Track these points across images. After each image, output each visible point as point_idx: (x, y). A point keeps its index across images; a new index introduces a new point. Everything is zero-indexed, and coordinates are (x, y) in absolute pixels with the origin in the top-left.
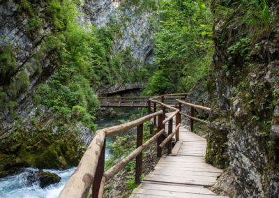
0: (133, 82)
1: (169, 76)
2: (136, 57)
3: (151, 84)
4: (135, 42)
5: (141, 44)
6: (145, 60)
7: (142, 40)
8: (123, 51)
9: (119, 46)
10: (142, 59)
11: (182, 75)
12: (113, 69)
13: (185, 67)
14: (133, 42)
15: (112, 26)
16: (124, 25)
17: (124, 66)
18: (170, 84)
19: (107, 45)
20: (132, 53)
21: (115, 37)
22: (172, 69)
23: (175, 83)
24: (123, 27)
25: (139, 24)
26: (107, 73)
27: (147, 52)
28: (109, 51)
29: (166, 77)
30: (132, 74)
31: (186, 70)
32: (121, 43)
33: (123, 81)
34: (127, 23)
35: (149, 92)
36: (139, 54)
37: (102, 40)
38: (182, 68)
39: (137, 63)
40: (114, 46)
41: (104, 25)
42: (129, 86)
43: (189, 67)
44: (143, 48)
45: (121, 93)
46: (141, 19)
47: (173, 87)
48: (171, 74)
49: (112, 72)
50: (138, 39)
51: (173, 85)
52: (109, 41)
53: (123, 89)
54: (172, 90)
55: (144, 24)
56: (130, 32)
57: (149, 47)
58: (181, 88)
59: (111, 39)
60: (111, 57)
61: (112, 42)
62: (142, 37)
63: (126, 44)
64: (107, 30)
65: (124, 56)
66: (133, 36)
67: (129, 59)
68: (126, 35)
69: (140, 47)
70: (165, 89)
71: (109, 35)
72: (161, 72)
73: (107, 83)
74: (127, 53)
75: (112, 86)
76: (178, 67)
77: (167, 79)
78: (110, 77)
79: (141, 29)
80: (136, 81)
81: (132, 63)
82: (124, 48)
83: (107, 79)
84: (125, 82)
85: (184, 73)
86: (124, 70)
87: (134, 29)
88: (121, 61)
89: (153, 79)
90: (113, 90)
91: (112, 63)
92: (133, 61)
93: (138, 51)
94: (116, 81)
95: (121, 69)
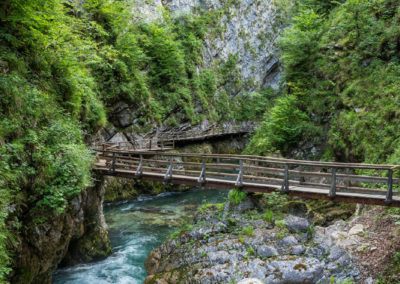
0: (239, 121)
1: (309, 109)
2: (246, 73)
3: (269, 124)
4: (247, 46)
5: (257, 51)
6: (264, 81)
7: (259, 43)
8: (222, 61)
9: (214, 53)
10: (258, 79)
11: (341, 106)
12: (200, 93)
13: (350, 88)
14: (241, 47)
15: (202, 14)
16: (227, 13)
17: (223, 90)
18: (310, 126)
19: (189, 48)
20: (239, 66)
21: (207, 34)
22: (317, 92)
23: (323, 123)
24: (225, 17)
25: (255, 14)
26: (186, 100)
27: (269, 67)
28: (194, 59)
29: (303, 109)
30: (237, 105)
31: (350, 94)
32: (218, 46)
33: (218, 117)
34: (232, 10)
35: (262, 142)
36: (253, 69)
37: (181, 38)
38: (342, 90)
39: (248, 85)
40: (204, 51)
41: (187, 10)
42: (230, 128)
43: (359, 88)
44: (262, 58)
45: (213, 141)
46: (259, 4)
47: (318, 135)
48: (314, 102)
49: (196, 98)
50: (253, 41)
51: (319, 129)
52: (194, 40)
53: (217, 132)
54: (317, 139)
55: (265, 15)
56: (238, 26)
57: (271, 57)
58: (336, 135)
59: (199, 36)
60: (197, 71)
61: (200, 42)
62: (259, 37)
63: (228, 50)
64: (192, 20)
65: (224, 72)
66: (242, 35)
67: (232, 77)
68: (229, 32)
69: (254, 57)
70: (300, 137)
71: (195, 29)
72: (292, 97)
73: (186, 120)
74: (230, 65)
75: (195, 125)
76: (331, 88)
77: (304, 115)
78: (191, 109)
79: (258, 22)
80: (245, 119)
81: (239, 85)
82: (224, 56)
83: (184, 112)
84: (223, 119)
85: (345, 100)
86: (221, 98)
87: (246, 22)
88: (217, 80)
89: (274, 113)
90: (196, 133)
91: (197, 81)
92: (241, 82)
93: (251, 65)
94: (204, 117)
95: (216, 94)
